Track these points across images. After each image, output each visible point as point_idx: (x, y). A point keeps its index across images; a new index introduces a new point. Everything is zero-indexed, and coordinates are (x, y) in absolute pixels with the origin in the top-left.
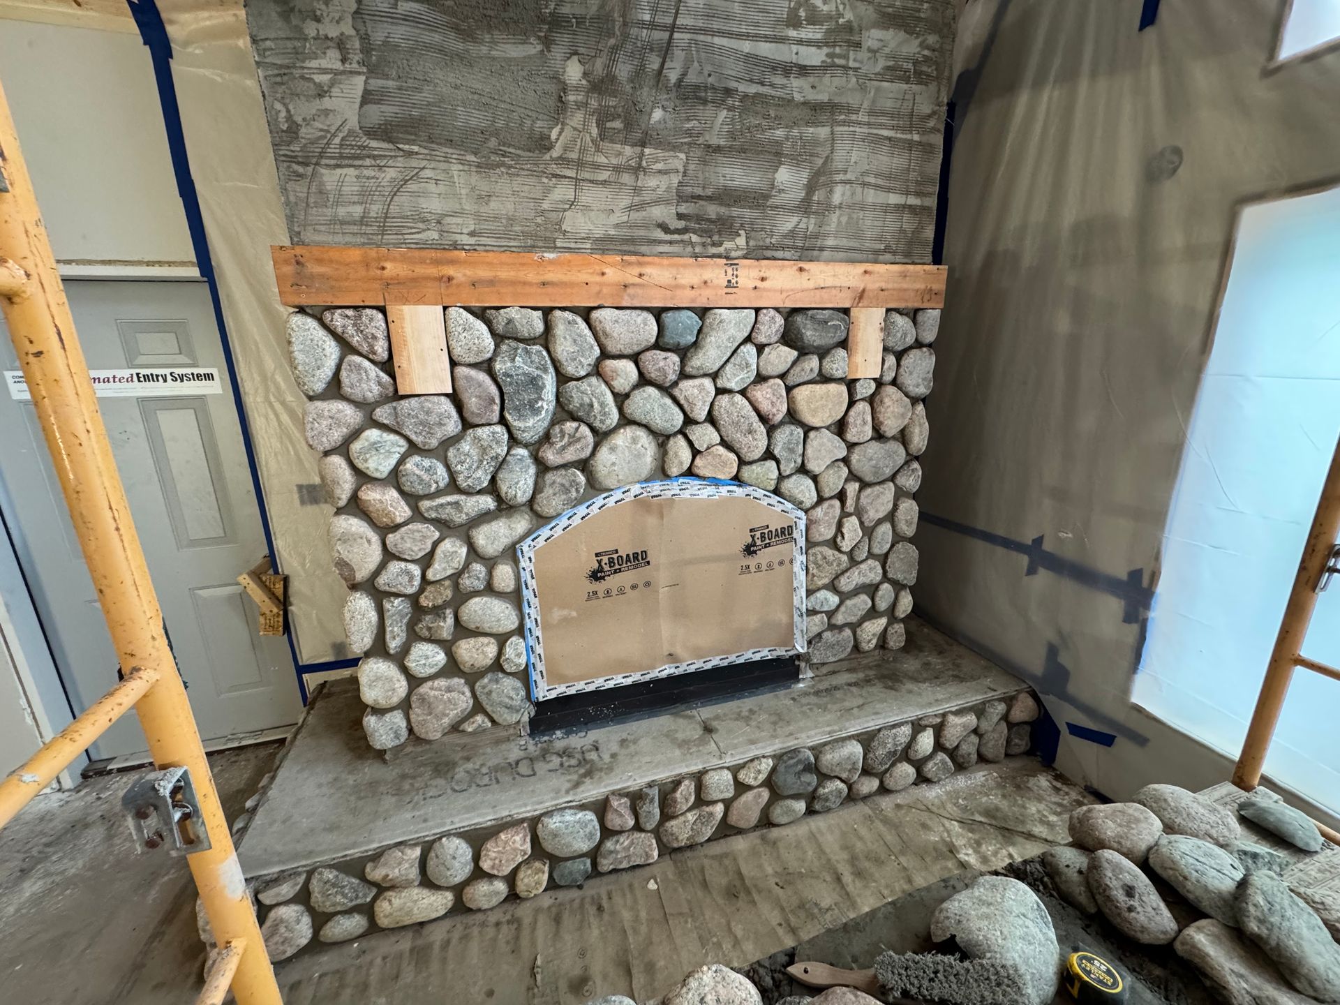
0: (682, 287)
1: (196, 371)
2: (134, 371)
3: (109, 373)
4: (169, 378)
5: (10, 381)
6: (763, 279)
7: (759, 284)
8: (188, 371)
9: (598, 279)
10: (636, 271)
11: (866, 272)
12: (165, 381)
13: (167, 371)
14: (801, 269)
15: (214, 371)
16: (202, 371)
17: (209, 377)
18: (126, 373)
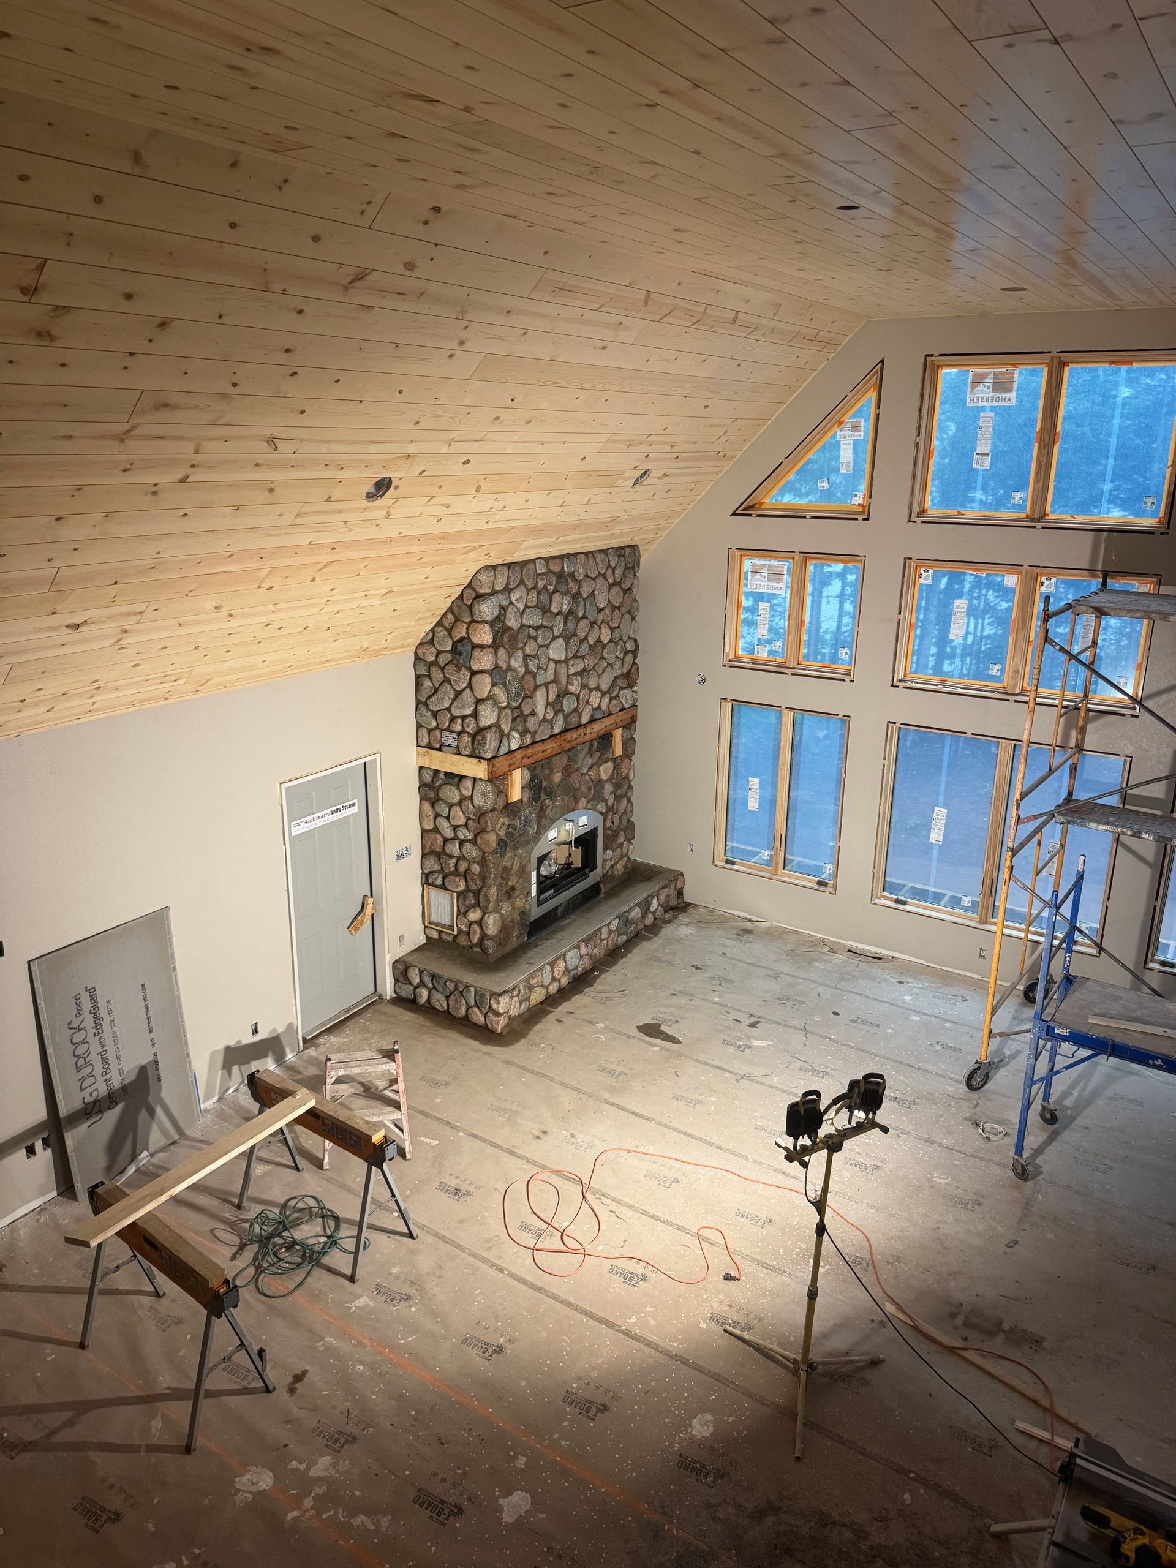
0: (574, 740)
4: (341, 809)
6: (591, 729)
7: (590, 731)
8: (347, 804)
9: (556, 745)
10: (564, 738)
11: (618, 716)
13: (340, 806)
14: (602, 722)
15: (356, 801)
17: (354, 805)
18: (327, 811)
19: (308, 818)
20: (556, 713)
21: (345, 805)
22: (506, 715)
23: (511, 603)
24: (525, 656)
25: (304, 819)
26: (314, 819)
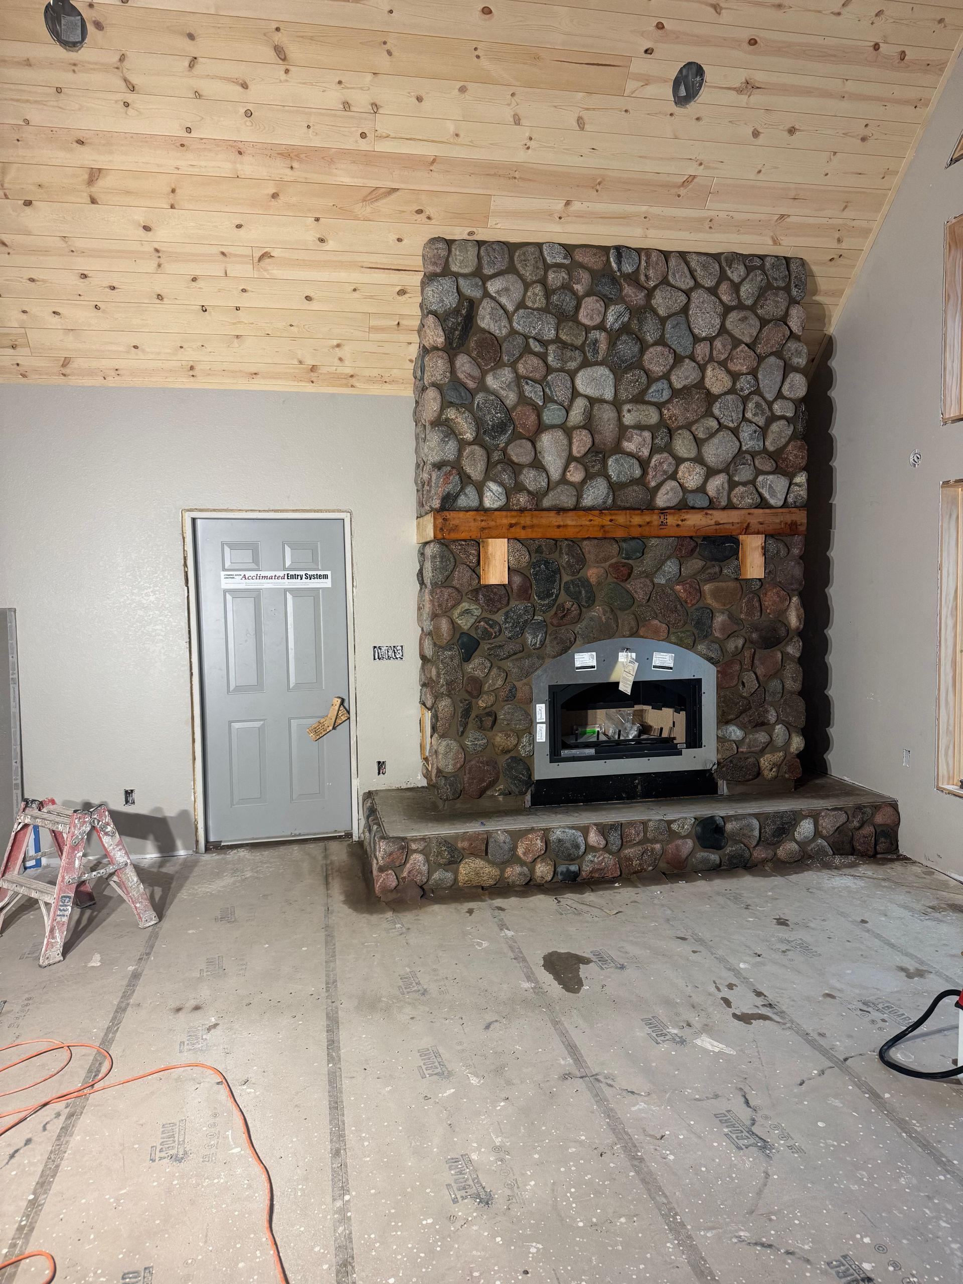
0: (634, 526)
1: (319, 573)
2: (286, 573)
3: (272, 573)
4: (304, 577)
5: (223, 577)
6: (682, 520)
7: (680, 523)
8: (315, 573)
9: (588, 523)
10: (609, 518)
11: (749, 514)
12: (301, 579)
13: (303, 573)
14: (706, 514)
15: (329, 573)
16: (322, 573)
17: (326, 577)
18: (281, 574)
19: (248, 574)
20: (589, 476)
21: (310, 573)
22: (472, 453)
23: (486, 294)
24: (518, 378)
25: (242, 573)
26: (258, 577)
